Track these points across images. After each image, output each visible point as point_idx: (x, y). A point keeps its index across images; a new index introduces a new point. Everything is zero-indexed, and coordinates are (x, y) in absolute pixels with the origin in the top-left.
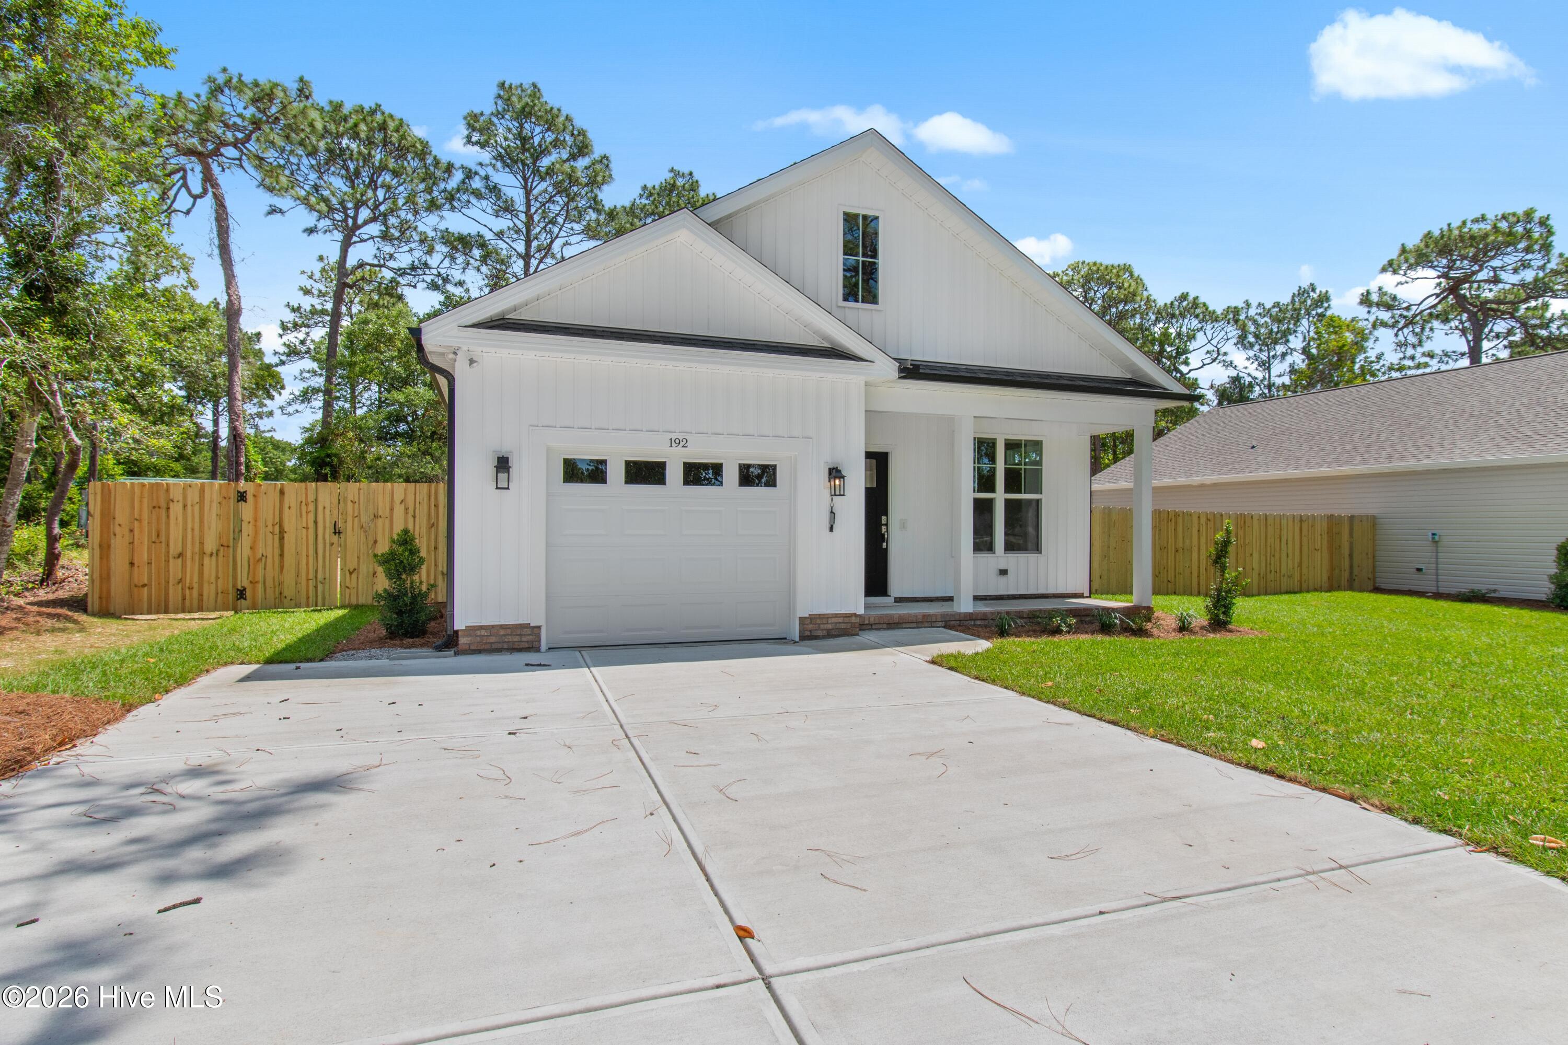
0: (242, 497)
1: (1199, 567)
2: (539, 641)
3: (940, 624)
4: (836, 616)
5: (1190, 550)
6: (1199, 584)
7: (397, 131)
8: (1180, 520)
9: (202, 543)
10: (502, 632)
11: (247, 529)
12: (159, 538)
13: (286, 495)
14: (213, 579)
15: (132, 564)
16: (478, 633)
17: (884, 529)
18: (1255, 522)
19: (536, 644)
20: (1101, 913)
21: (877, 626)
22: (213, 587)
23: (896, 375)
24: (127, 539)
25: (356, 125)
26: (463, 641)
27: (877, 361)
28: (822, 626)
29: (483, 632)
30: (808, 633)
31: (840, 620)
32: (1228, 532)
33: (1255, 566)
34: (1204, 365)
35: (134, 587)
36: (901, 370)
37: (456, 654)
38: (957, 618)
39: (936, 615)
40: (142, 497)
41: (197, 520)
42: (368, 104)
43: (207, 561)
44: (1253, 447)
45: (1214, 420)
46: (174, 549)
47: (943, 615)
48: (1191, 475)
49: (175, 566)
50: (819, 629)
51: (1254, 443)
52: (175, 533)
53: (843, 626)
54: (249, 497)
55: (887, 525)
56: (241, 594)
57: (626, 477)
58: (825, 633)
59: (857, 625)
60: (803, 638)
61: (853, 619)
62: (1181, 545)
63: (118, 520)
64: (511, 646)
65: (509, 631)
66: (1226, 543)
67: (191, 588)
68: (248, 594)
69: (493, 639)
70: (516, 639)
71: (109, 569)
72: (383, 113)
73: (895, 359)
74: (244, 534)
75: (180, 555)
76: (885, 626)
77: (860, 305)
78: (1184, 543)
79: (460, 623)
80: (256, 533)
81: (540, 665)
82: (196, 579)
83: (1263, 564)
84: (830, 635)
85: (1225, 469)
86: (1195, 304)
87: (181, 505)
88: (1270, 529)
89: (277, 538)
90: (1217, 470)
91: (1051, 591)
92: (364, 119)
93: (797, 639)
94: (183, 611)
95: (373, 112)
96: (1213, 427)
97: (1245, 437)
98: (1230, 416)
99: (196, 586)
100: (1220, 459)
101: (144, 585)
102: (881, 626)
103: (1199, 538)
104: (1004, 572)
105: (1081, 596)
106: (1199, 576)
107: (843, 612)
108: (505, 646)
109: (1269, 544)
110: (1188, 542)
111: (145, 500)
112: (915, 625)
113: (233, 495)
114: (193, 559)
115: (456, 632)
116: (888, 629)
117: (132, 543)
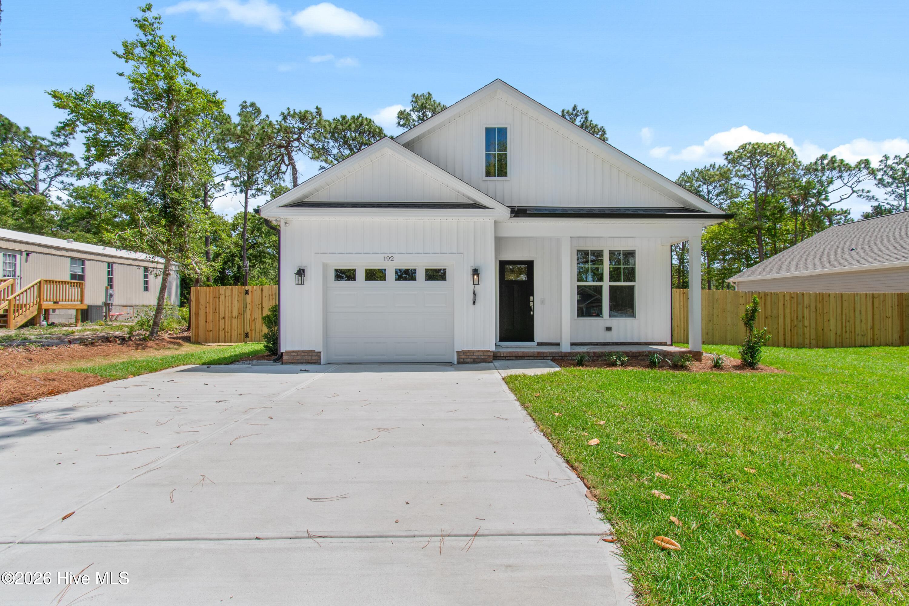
0: (247, 292)
1: (784, 328)
2: (320, 359)
3: (549, 358)
4: (479, 351)
5: (778, 317)
6: (785, 339)
7: (367, 125)
8: (769, 298)
9: (232, 313)
10: (303, 354)
11: (249, 307)
12: (216, 310)
13: (264, 292)
14: (236, 329)
15: (206, 321)
16: (292, 354)
17: (531, 304)
18: (832, 299)
19: (319, 361)
20: (257, 538)
21: (509, 358)
22: (236, 331)
23: (509, 215)
24: (204, 311)
25: (350, 125)
26: (285, 357)
27: (497, 209)
28: (470, 357)
29: (294, 354)
30: (462, 360)
31: (481, 354)
32: (755, 304)
33: (833, 327)
34: (842, 199)
35: (207, 331)
36: (512, 212)
37: (283, 364)
38: (560, 355)
39: (546, 353)
40: (210, 293)
41: (230, 302)
42: (356, 115)
43: (233, 321)
44: (852, 250)
45: (831, 234)
46: (222, 316)
47: (550, 353)
48: (803, 270)
49: (222, 322)
50: (468, 358)
51: (853, 247)
52: (222, 308)
53: (483, 357)
54: (250, 292)
55: (533, 301)
56: (247, 335)
57: (366, 277)
58: (472, 360)
59: (492, 357)
60: (459, 363)
61: (489, 354)
62: (770, 314)
63: (201, 303)
64: (307, 361)
65: (306, 354)
66: (754, 310)
67: (228, 332)
68: (249, 335)
69: (299, 357)
70: (310, 358)
71: (198, 324)
72: (363, 118)
73: (508, 207)
74: (248, 309)
75: (224, 318)
76: (514, 358)
77: (496, 178)
78: (772, 312)
79: (283, 350)
80: (252, 308)
81: (305, 371)
82: (229, 328)
83: (839, 326)
84: (475, 362)
85: (827, 265)
86: (833, 160)
87: (224, 296)
88: (845, 304)
89: (260, 310)
90: (822, 266)
91: (643, 341)
92: (354, 122)
93: (456, 363)
94: (225, 342)
95: (358, 118)
96: (829, 239)
97: (849, 243)
98: (843, 231)
99: (229, 331)
100: (827, 259)
101: (211, 331)
102: (511, 358)
103: (784, 310)
104: (609, 329)
105: (665, 344)
106: (784, 334)
107: (482, 349)
108: (304, 361)
109: (844, 313)
110: (775, 312)
111: (211, 295)
112: (532, 358)
113: (243, 292)
114: (228, 320)
115: (282, 353)
116: (516, 359)
117: (206, 313)
